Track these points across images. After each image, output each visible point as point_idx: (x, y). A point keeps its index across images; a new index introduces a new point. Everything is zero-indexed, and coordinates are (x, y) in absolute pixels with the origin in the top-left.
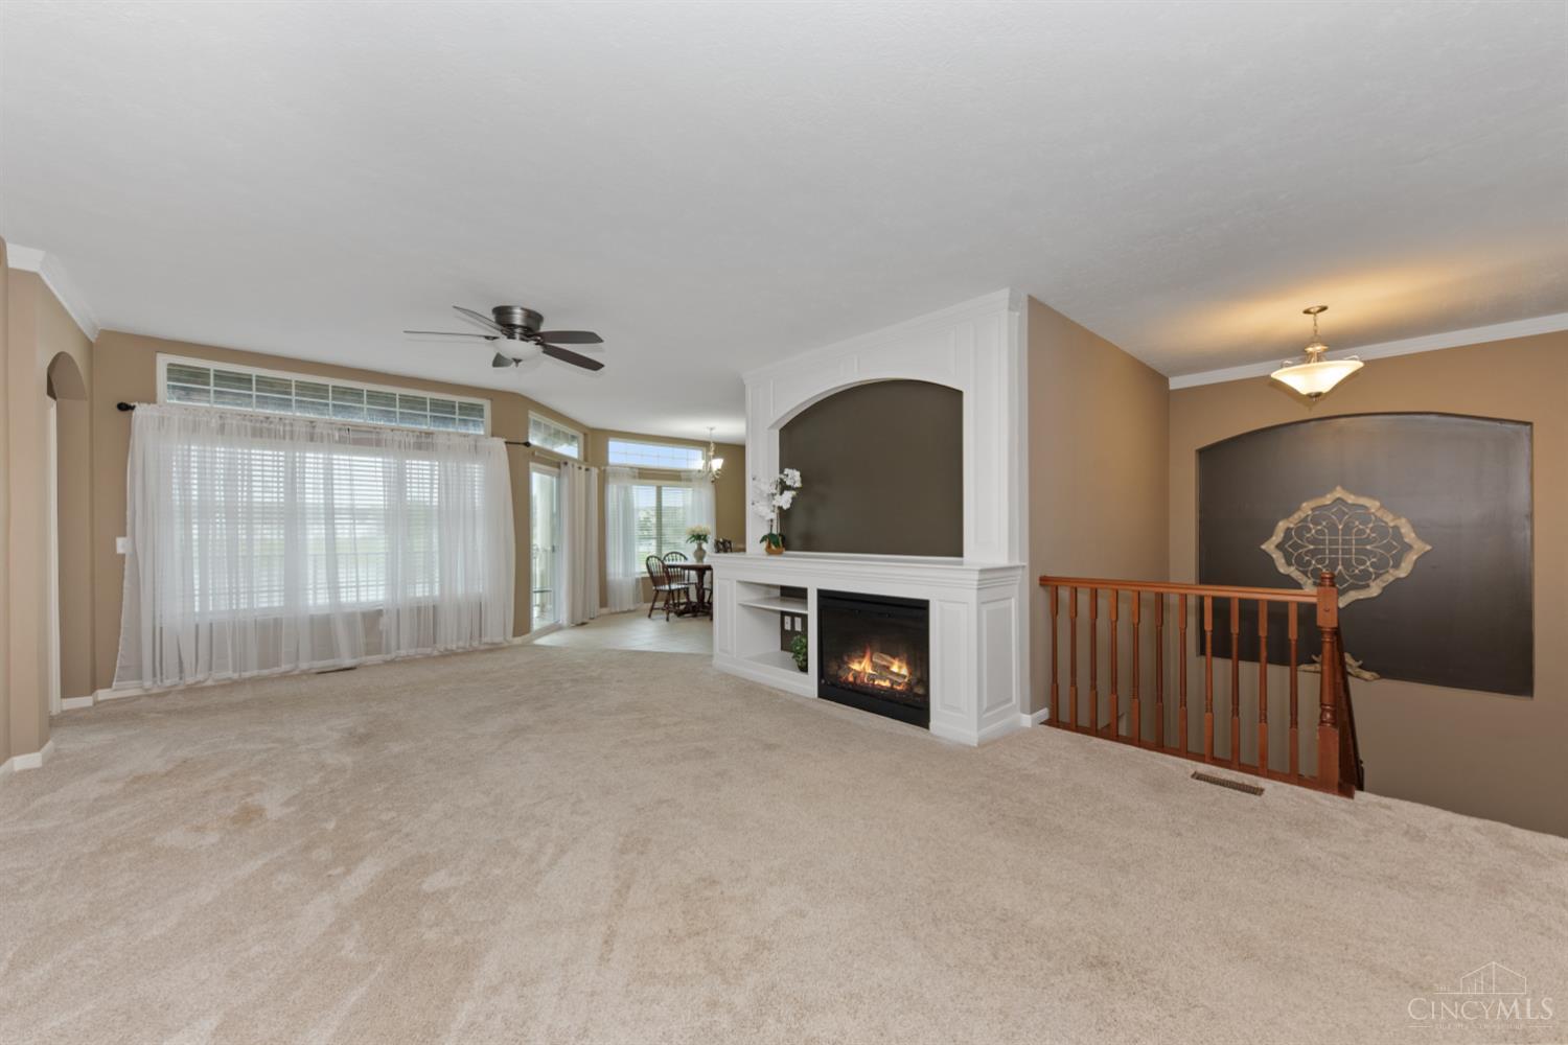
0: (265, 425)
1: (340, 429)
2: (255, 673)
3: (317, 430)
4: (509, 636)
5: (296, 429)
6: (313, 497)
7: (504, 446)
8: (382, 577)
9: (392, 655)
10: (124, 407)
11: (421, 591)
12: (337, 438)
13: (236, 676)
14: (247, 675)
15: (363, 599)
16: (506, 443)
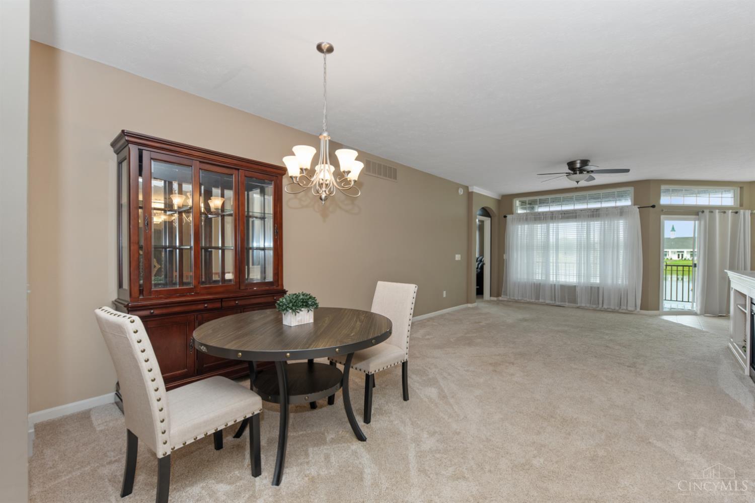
0: (538, 216)
1: (561, 214)
2: (533, 300)
3: (554, 215)
4: (638, 309)
5: (547, 216)
6: (552, 239)
7: (638, 210)
8: (575, 272)
9: (579, 305)
10: (505, 217)
11: (596, 280)
12: (560, 217)
13: (528, 300)
14: (531, 301)
15: (568, 280)
16: (639, 208)
